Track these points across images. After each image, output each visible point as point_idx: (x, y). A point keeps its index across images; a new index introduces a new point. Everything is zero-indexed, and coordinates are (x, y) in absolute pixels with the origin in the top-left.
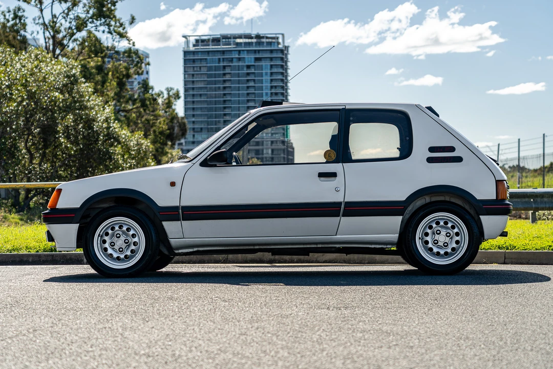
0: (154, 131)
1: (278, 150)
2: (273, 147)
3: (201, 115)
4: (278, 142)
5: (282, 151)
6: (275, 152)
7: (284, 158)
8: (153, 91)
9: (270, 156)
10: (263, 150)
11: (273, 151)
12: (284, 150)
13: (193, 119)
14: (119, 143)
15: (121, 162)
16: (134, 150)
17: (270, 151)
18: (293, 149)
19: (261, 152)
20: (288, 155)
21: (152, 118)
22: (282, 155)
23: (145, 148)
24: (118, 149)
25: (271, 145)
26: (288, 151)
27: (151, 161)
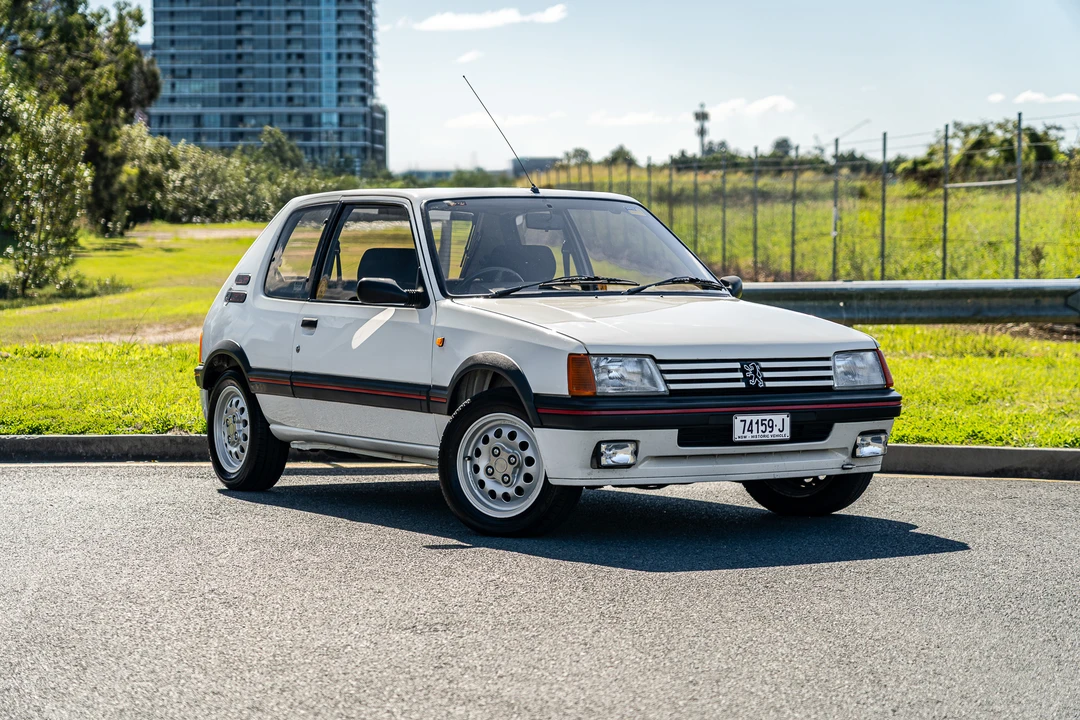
0: (90, 94)
1: (353, 115)
2: (343, 109)
3: (189, 42)
4: (353, 99)
5: (361, 119)
6: (347, 121)
7: (365, 133)
8: (86, 7)
9: (336, 128)
10: (319, 116)
11: (341, 117)
12: (364, 116)
13: (172, 51)
14: (17, 129)
15: (19, 167)
16: (48, 145)
17: (335, 119)
18: (384, 113)
19: (315, 120)
20: (373, 127)
21: (83, 64)
22: (361, 128)
23: (72, 141)
24: (14, 141)
25: (338, 105)
26: (374, 119)
27: (82, 166)
